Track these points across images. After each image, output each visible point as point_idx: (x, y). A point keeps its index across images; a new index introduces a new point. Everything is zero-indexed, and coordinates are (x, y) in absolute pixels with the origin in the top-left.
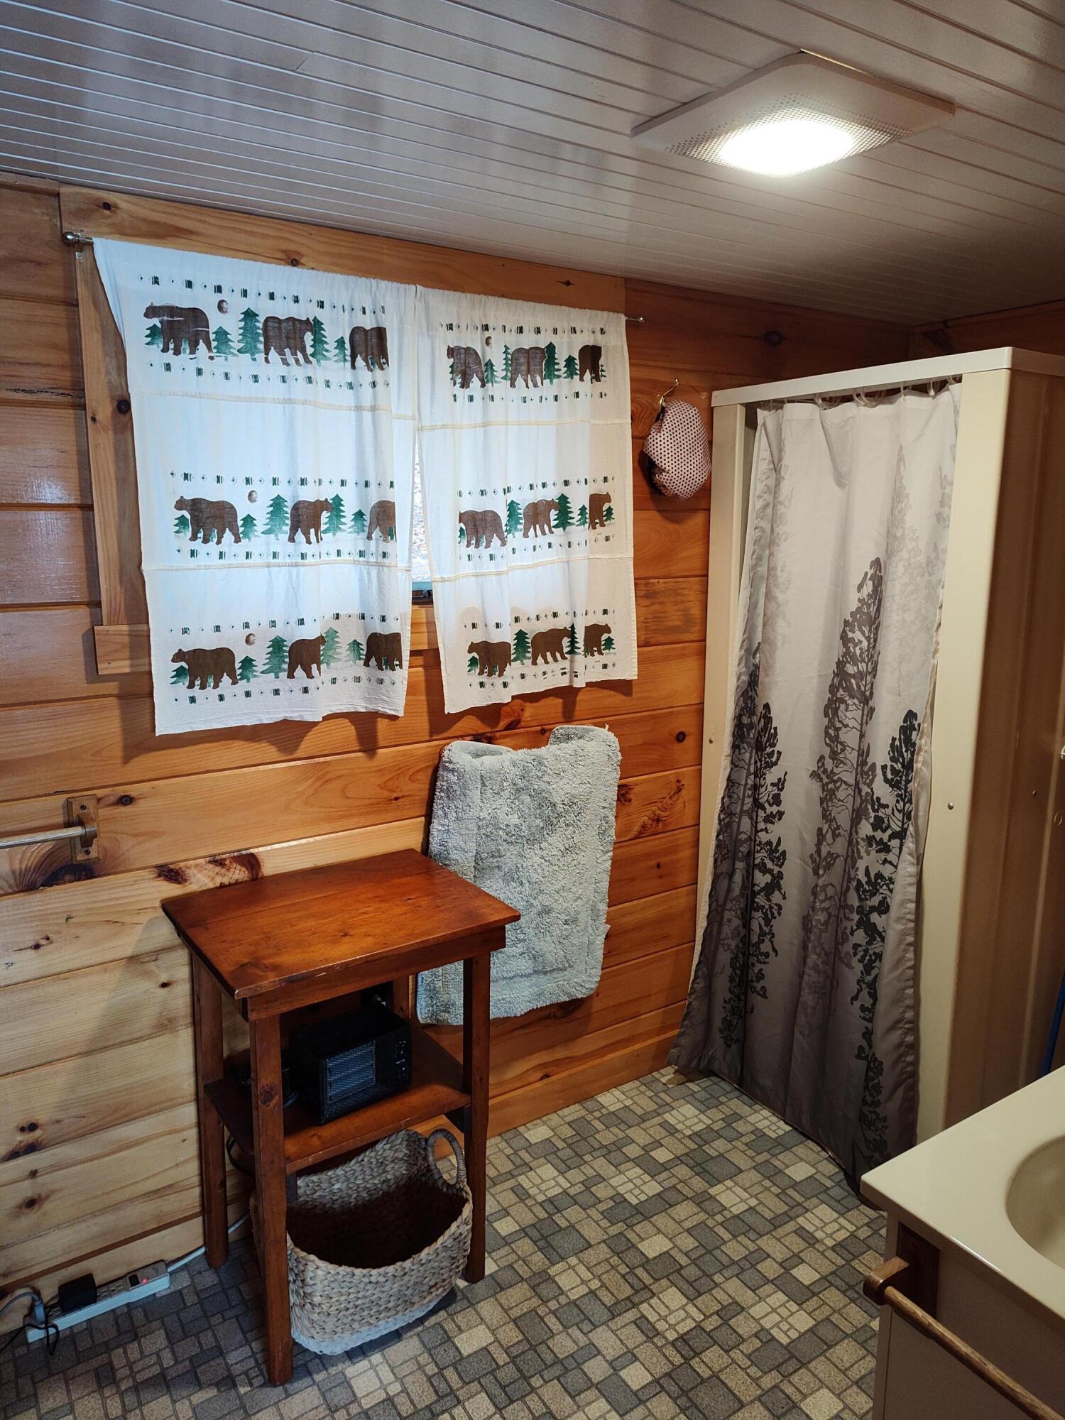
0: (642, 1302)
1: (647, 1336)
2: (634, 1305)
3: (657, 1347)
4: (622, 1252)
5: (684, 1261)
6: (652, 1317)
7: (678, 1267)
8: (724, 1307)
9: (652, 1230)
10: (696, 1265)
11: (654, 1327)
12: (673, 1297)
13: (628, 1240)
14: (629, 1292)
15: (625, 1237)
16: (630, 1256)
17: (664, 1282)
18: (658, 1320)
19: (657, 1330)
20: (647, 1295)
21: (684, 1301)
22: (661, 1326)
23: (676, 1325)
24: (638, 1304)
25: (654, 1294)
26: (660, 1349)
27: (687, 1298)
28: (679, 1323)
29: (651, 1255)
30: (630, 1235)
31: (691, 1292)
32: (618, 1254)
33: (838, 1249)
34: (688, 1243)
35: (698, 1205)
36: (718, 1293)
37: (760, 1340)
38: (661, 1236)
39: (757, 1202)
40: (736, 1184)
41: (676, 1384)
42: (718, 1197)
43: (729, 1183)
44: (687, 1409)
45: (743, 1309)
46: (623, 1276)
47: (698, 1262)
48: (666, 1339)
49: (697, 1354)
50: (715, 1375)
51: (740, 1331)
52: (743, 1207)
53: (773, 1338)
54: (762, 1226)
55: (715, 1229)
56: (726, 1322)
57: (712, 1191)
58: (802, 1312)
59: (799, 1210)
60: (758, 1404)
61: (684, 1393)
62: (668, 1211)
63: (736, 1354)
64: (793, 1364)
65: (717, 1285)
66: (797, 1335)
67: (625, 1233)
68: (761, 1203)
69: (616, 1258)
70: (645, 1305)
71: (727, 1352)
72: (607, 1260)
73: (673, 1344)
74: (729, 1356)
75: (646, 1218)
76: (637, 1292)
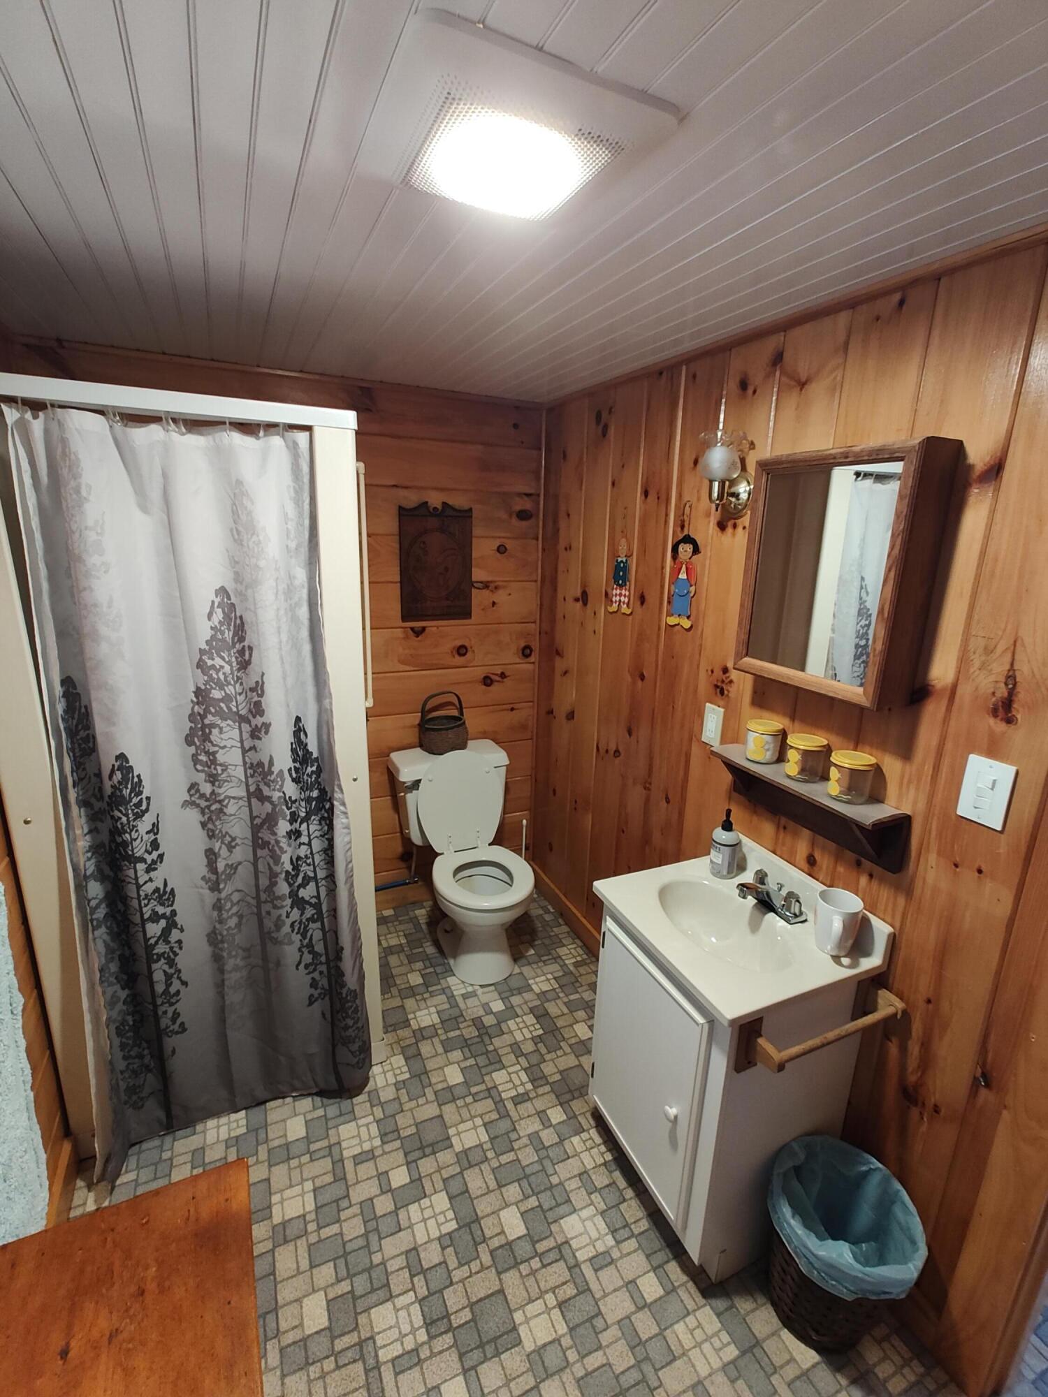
0: (377, 1356)
1: (416, 1365)
2: (378, 1367)
3: (430, 1357)
4: (307, 1358)
5: (345, 1287)
6: (396, 1350)
7: (350, 1296)
8: (408, 1266)
9: (294, 1309)
10: (355, 1275)
11: (409, 1352)
12: (382, 1317)
13: (294, 1343)
14: (359, 1367)
15: (289, 1345)
16: (317, 1349)
17: (362, 1319)
18: (402, 1344)
19: (413, 1350)
20: (369, 1348)
21: (389, 1305)
22: (409, 1344)
23: (412, 1326)
24: (377, 1362)
25: (372, 1338)
26: (433, 1355)
27: (388, 1300)
28: (411, 1322)
29: (323, 1322)
30: (289, 1338)
31: (381, 1294)
32: (308, 1364)
33: (385, 1139)
34: (326, 1273)
35: (286, 1241)
36: (393, 1265)
37: (449, 1246)
38: (305, 1301)
39: (310, 1182)
40: (281, 1191)
41: (472, 1350)
42: (287, 1218)
43: (275, 1198)
44: (496, 1348)
45: (415, 1249)
46: (338, 1367)
47: (352, 1272)
48: (423, 1343)
49: (447, 1316)
50: (471, 1305)
51: (436, 1261)
52: (309, 1198)
53: (450, 1234)
54: (338, 1190)
55: (323, 1236)
56: (424, 1272)
57: (277, 1219)
58: (433, 1197)
59: (335, 1150)
60: (503, 1276)
61: (481, 1346)
62: (278, 1279)
63: (457, 1275)
64: (475, 1227)
65: (383, 1263)
66: (451, 1212)
67: (283, 1344)
68: (313, 1179)
69: (312, 1369)
70: (381, 1353)
71: (452, 1284)
72: (310, 1381)
73: (431, 1337)
74: (457, 1283)
75: (276, 1310)
76: (362, 1358)
